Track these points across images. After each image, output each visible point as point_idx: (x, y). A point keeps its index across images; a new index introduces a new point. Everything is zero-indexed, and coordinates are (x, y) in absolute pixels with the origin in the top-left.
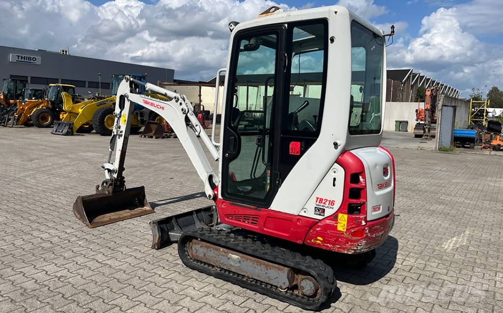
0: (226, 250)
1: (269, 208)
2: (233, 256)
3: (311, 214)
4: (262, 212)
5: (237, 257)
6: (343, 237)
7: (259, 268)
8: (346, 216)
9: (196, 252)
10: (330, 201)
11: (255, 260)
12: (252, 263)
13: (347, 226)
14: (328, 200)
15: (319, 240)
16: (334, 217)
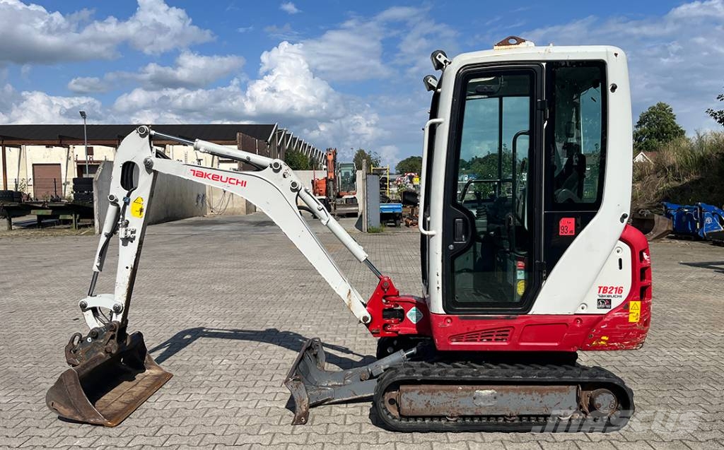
0: (469, 387)
1: (530, 313)
2: (483, 392)
3: (593, 309)
4: (519, 320)
5: (490, 391)
6: (635, 330)
7: (529, 397)
8: (639, 303)
9: (411, 404)
10: (616, 288)
11: (520, 390)
12: (517, 394)
13: (641, 315)
14: (615, 287)
15: (603, 340)
16: (625, 307)
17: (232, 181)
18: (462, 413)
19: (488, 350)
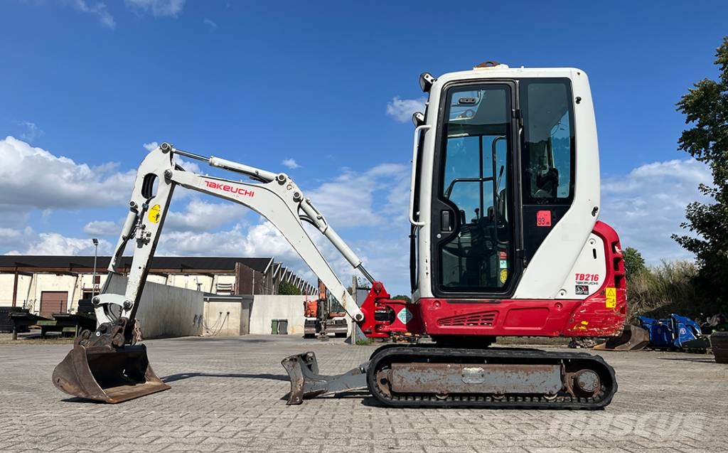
0: (457, 365)
1: (514, 297)
2: (471, 370)
3: (572, 295)
4: (503, 305)
5: (477, 369)
6: (613, 316)
7: (515, 375)
8: (614, 290)
9: (402, 381)
10: (593, 276)
11: (506, 368)
12: (503, 372)
13: (617, 301)
14: (591, 275)
15: (583, 325)
16: (601, 293)
17: (241, 192)
18: (452, 390)
19: (475, 334)
